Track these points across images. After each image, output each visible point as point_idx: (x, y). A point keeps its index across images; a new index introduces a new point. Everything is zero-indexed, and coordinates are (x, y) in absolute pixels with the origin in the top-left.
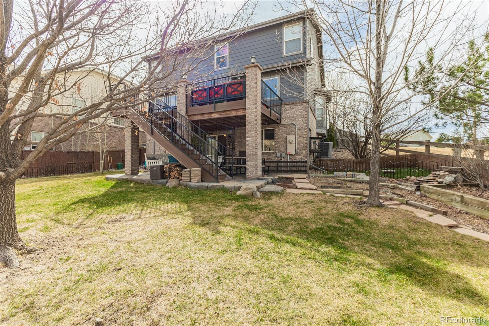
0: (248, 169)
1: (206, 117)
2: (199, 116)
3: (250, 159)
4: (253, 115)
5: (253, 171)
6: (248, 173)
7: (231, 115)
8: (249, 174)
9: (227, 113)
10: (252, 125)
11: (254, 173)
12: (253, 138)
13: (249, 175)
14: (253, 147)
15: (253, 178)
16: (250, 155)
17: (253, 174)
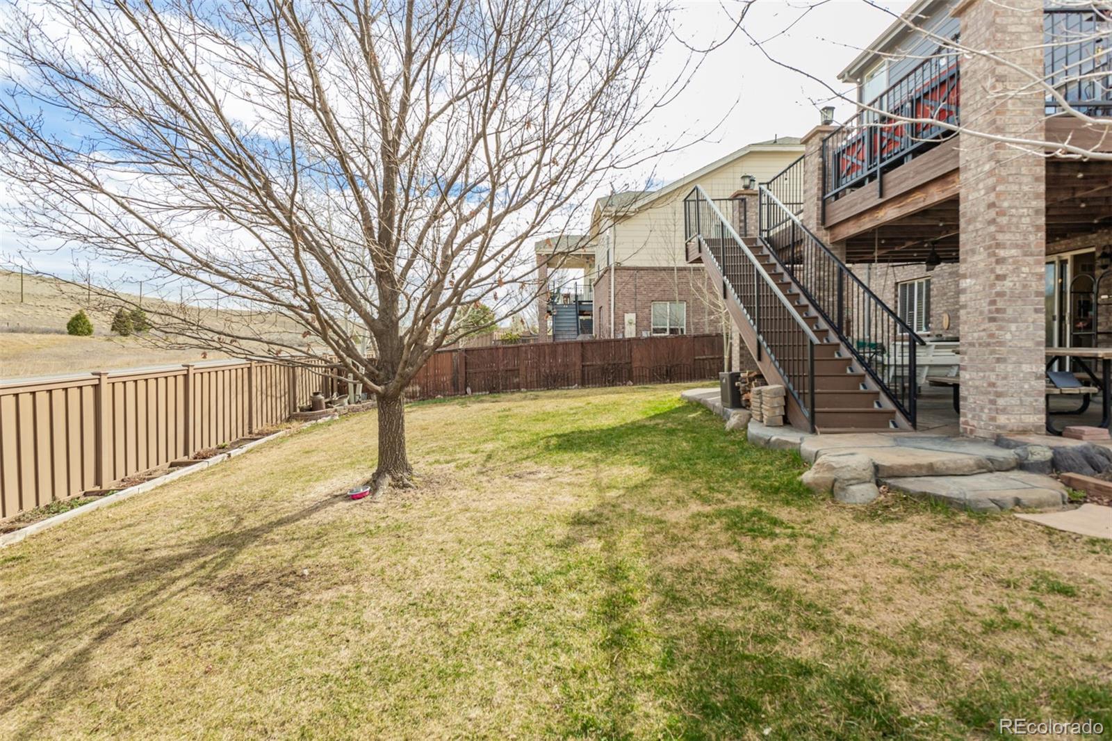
0: (965, 399)
1: (867, 224)
2: (850, 224)
3: (971, 360)
4: (981, 186)
5: (982, 409)
6: (965, 415)
7: (929, 202)
8: (967, 417)
9: (919, 196)
10: (979, 226)
11: (984, 416)
12: (982, 279)
13: (966, 423)
14: (981, 313)
15: (981, 433)
16: (972, 345)
17: (980, 419)
